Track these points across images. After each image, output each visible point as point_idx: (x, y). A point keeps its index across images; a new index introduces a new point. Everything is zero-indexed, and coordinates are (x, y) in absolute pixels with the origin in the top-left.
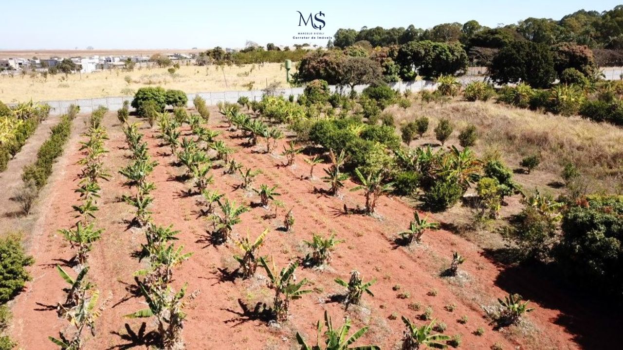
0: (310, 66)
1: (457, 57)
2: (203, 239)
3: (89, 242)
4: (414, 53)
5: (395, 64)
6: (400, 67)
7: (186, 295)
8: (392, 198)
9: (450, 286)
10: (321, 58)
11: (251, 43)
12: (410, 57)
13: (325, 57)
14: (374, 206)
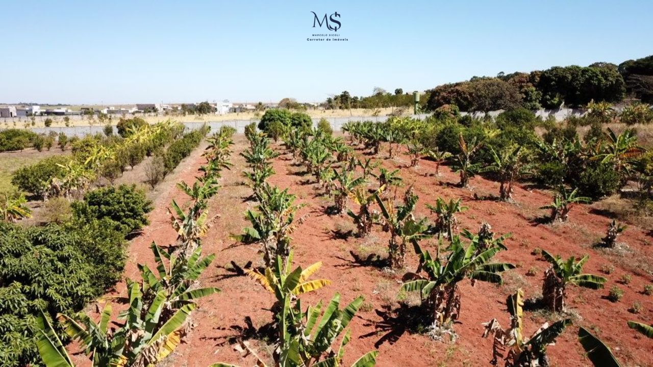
0: (440, 97)
1: (612, 82)
2: (317, 210)
3: (205, 197)
4: (559, 78)
5: (536, 90)
6: (541, 94)
7: (295, 218)
8: (531, 192)
9: (606, 256)
10: (452, 88)
11: (379, 89)
12: (554, 82)
13: (457, 87)
14: (509, 191)
